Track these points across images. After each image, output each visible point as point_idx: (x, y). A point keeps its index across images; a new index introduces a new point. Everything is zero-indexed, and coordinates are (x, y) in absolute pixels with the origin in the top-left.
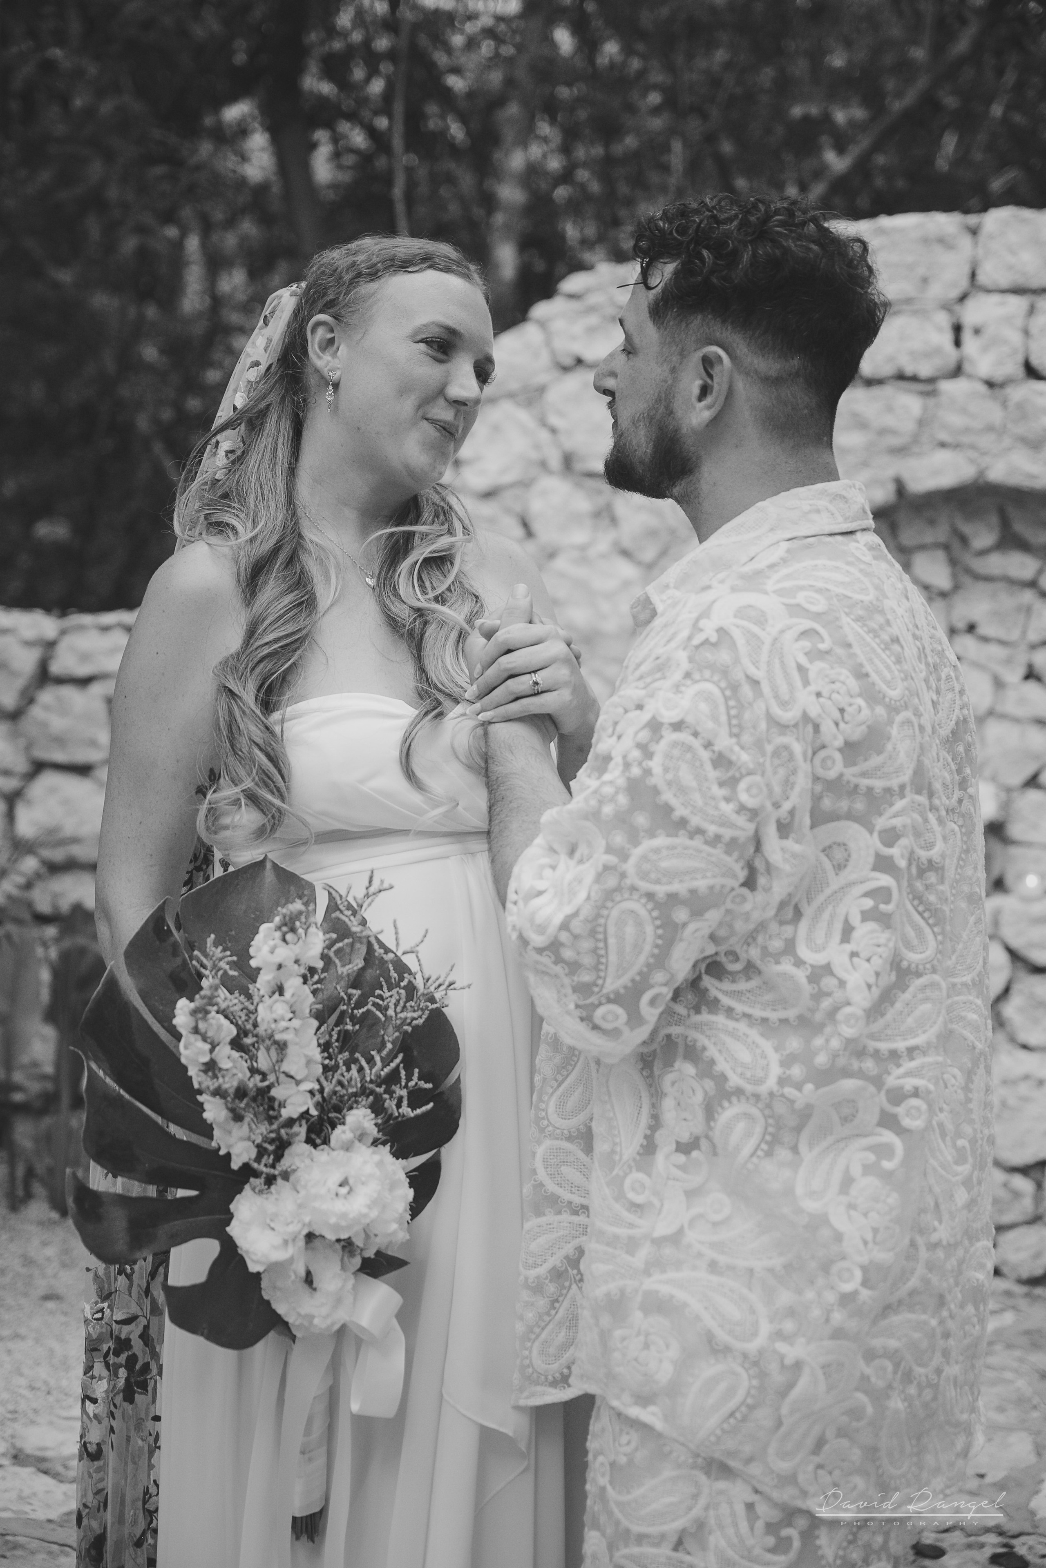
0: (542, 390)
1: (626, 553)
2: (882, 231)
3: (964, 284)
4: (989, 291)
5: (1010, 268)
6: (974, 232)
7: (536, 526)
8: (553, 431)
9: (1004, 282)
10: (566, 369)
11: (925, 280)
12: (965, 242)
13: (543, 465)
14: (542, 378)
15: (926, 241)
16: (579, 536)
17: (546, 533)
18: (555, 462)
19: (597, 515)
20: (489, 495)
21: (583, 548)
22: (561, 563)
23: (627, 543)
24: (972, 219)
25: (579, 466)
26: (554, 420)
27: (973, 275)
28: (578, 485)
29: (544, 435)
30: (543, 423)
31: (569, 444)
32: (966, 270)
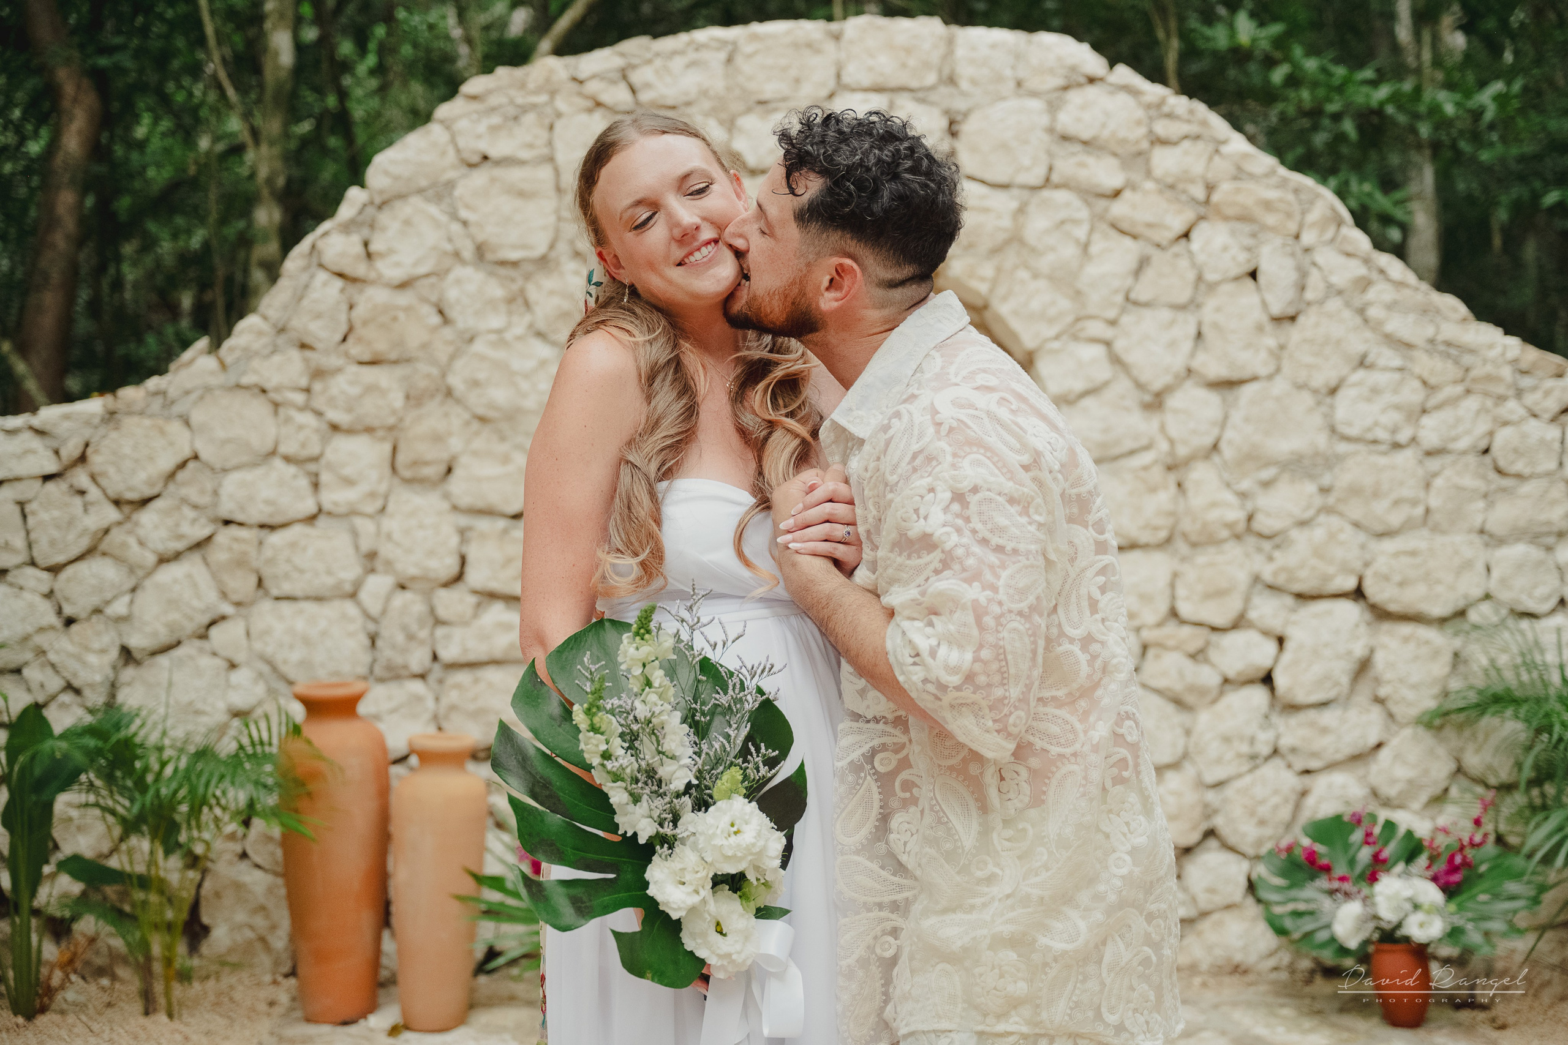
0: (450, 185)
1: (540, 335)
2: (755, 37)
3: (831, 84)
4: (854, 90)
5: (871, 69)
6: (837, 37)
7: (453, 314)
8: (465, 223)
9: (866, 82)
10: (471, 166)
11: (797, 81)
12: (830, 46)
13: (457, 255)
14: (451, 174)
15: (796, 46)
16: (496, 321)
17: (464, 320)
18: (468, 253)
19: (510, 301)
20: (403, 285)
21: (499, 331)
22: (479, 346)
23: (541, 325)
24: (834, 26)
25: (489, 256)
26: (464, 214)
27: (838, 76)
28: (491, 274)
29: (456, 227)
30: (454, 216)
31: (481, 237)
32: (832, 71)
